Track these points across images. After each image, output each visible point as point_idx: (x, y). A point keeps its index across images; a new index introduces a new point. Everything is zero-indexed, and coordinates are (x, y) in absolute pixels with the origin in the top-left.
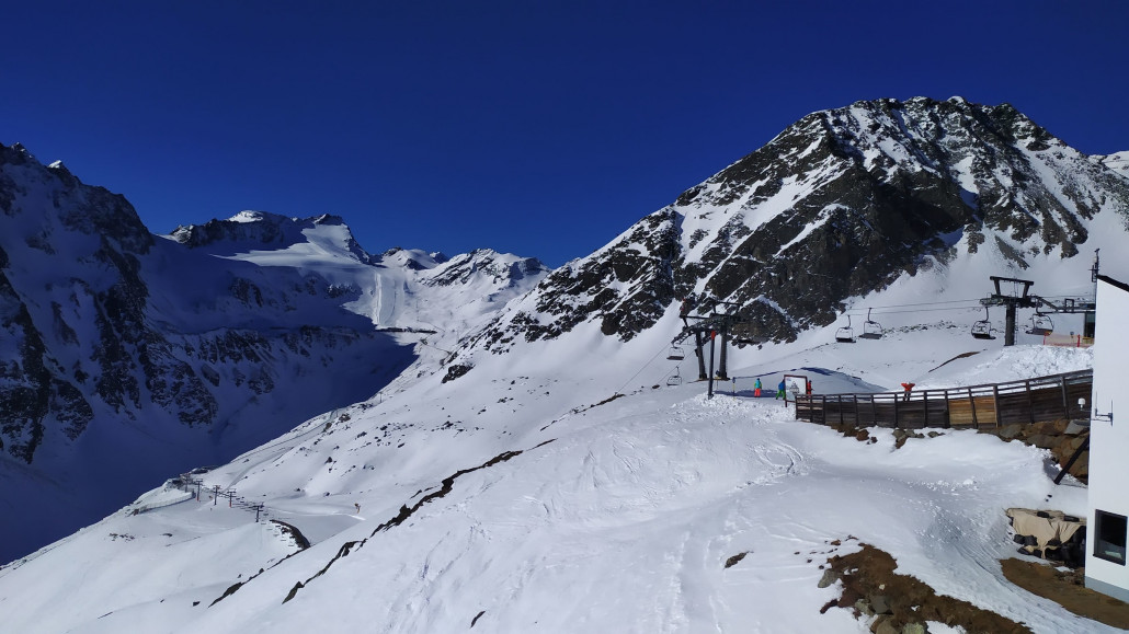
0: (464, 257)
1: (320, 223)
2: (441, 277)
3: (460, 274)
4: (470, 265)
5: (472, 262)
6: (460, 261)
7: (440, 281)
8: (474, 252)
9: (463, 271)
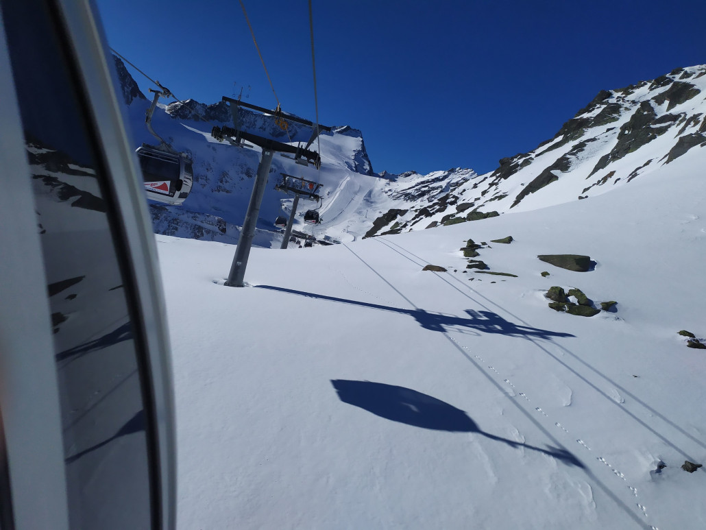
0: (440, 174)
1: (339, 132)
2: (409, 191)
3: (428, 192)
4: (444, 184)
5: (447, 181)
6: (433, 177)
7: (406, 195)
8: (452, 171)
9: (434, 189)
